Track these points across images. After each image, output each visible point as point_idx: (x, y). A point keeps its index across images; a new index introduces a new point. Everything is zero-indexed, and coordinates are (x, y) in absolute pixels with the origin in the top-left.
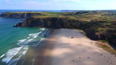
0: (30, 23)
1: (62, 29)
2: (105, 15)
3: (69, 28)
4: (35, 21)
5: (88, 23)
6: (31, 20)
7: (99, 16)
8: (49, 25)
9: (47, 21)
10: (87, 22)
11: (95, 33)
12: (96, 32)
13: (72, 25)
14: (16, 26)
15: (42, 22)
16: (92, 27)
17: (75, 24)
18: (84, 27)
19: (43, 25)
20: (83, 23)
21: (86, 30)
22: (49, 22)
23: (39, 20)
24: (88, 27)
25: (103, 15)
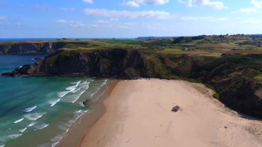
0: (51, 65)
1: (139, 80)
2: (245, 43)
3: (161, 78)
4: (67, 58)
5: (217, 61)
6: (56, 56)
7: (233, 45)
8: (104, 70)
9: (99, 59)
10: (212, 58)
11: (253, 91)
12: (257, 88)
13: (168, 68)
14: (12, 75)
15: (84, 61)
16: (231, 72)
17: (176, 64)
18: (204, 72)
19: (88, 70)
20: (202, 60)
21: (214, 81)
22: (105, 60)
23: (76, 55)
24: (219, 73)
25: (240, 44)
